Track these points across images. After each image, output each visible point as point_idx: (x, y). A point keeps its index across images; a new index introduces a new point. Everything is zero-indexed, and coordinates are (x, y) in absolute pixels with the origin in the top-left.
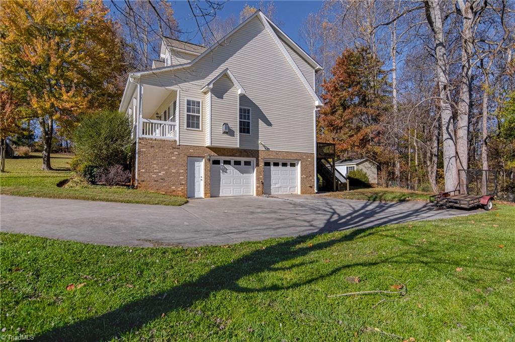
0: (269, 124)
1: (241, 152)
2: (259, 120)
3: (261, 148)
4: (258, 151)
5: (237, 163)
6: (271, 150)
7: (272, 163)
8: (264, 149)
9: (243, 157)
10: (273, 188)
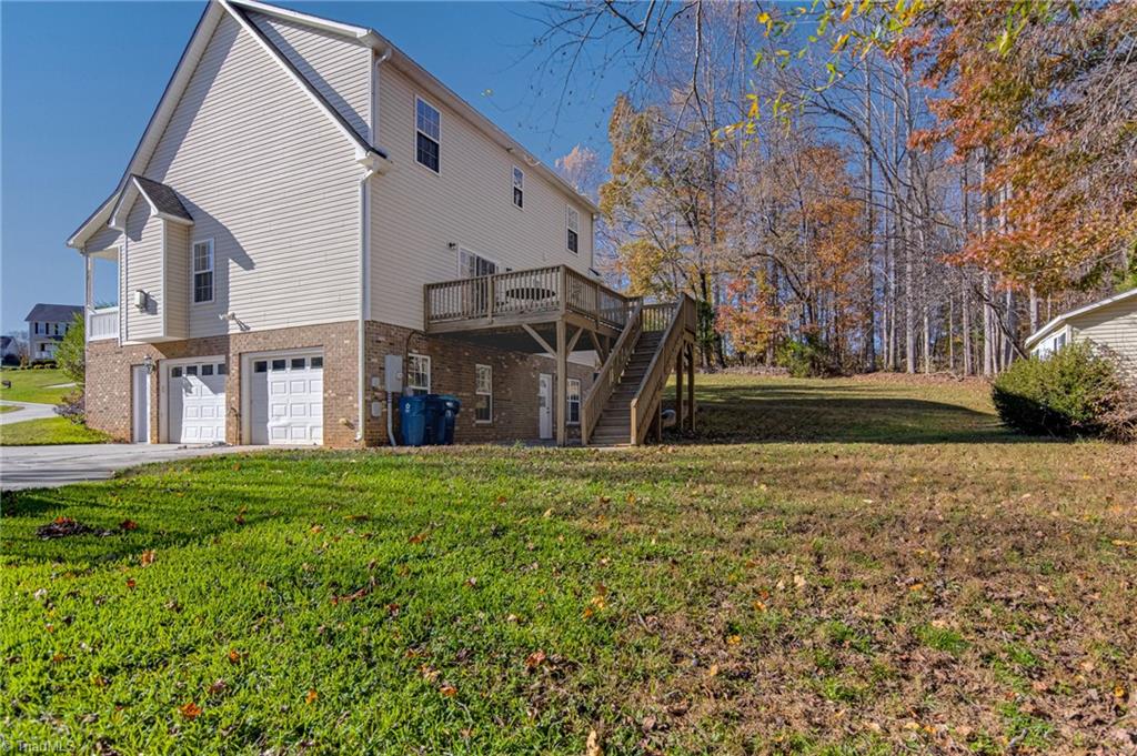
0: (248, 264)
1: (199, 345)
2: (230, 261)
3: (234, 329)
4: (227, 337)
5: (207, 370)
6: (252, 330)
7: (270, 364)
8: (239, 331)
9: (204, 355)
10: (272, 428)
